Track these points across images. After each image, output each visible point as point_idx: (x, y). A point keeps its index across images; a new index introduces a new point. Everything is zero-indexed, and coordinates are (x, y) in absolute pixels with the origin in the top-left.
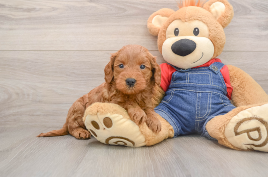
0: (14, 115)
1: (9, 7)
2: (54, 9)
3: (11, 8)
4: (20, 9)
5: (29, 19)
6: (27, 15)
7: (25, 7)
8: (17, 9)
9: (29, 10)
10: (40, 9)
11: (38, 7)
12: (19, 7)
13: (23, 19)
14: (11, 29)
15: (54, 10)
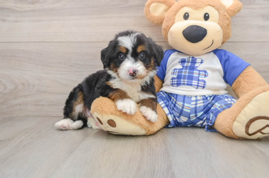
5: (34, 11)
6: (31, 7)
9: (33, 2)
13: (28, 11)
14: (16, 21)
15: (57, 2)
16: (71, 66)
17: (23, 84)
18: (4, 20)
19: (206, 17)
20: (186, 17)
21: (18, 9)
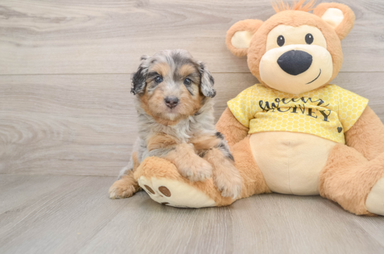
1: (33, 17)
2: (90, 18)
3: (34, 18)
4: (47, 18)
5: (58, 32)
6: (55, 26)
7: (52, 16)
8: (42, 18)
9: (58, 20)
10: (72, 19)
11: (69, 16)
12: (45, 16)
13: (50, 32)
14: (35, 46)
15: (90, 20)
18: (18, 45)
19: (309, 39)
21: (37, 30)
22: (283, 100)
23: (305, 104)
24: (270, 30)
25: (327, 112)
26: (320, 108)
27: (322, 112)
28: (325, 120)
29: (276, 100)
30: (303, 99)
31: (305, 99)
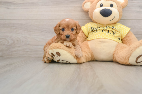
0: (16, 51)
5: (23, 3)
13: (20, 4)
14: (15, 9)
16: (42, 31)
17: (18, 41)
18: (8, 8)
19: (112, 6)
20: (101, 6)
21: (16, 3)
22: (100, 27)
23: (107, 29)
24: (98, 2)
25: (114, 31)
26: (112, 30)
27: (113, 31)
28: (114, 34)
29: (97, 27)
30: (106, 27)
31: (107, 27)
